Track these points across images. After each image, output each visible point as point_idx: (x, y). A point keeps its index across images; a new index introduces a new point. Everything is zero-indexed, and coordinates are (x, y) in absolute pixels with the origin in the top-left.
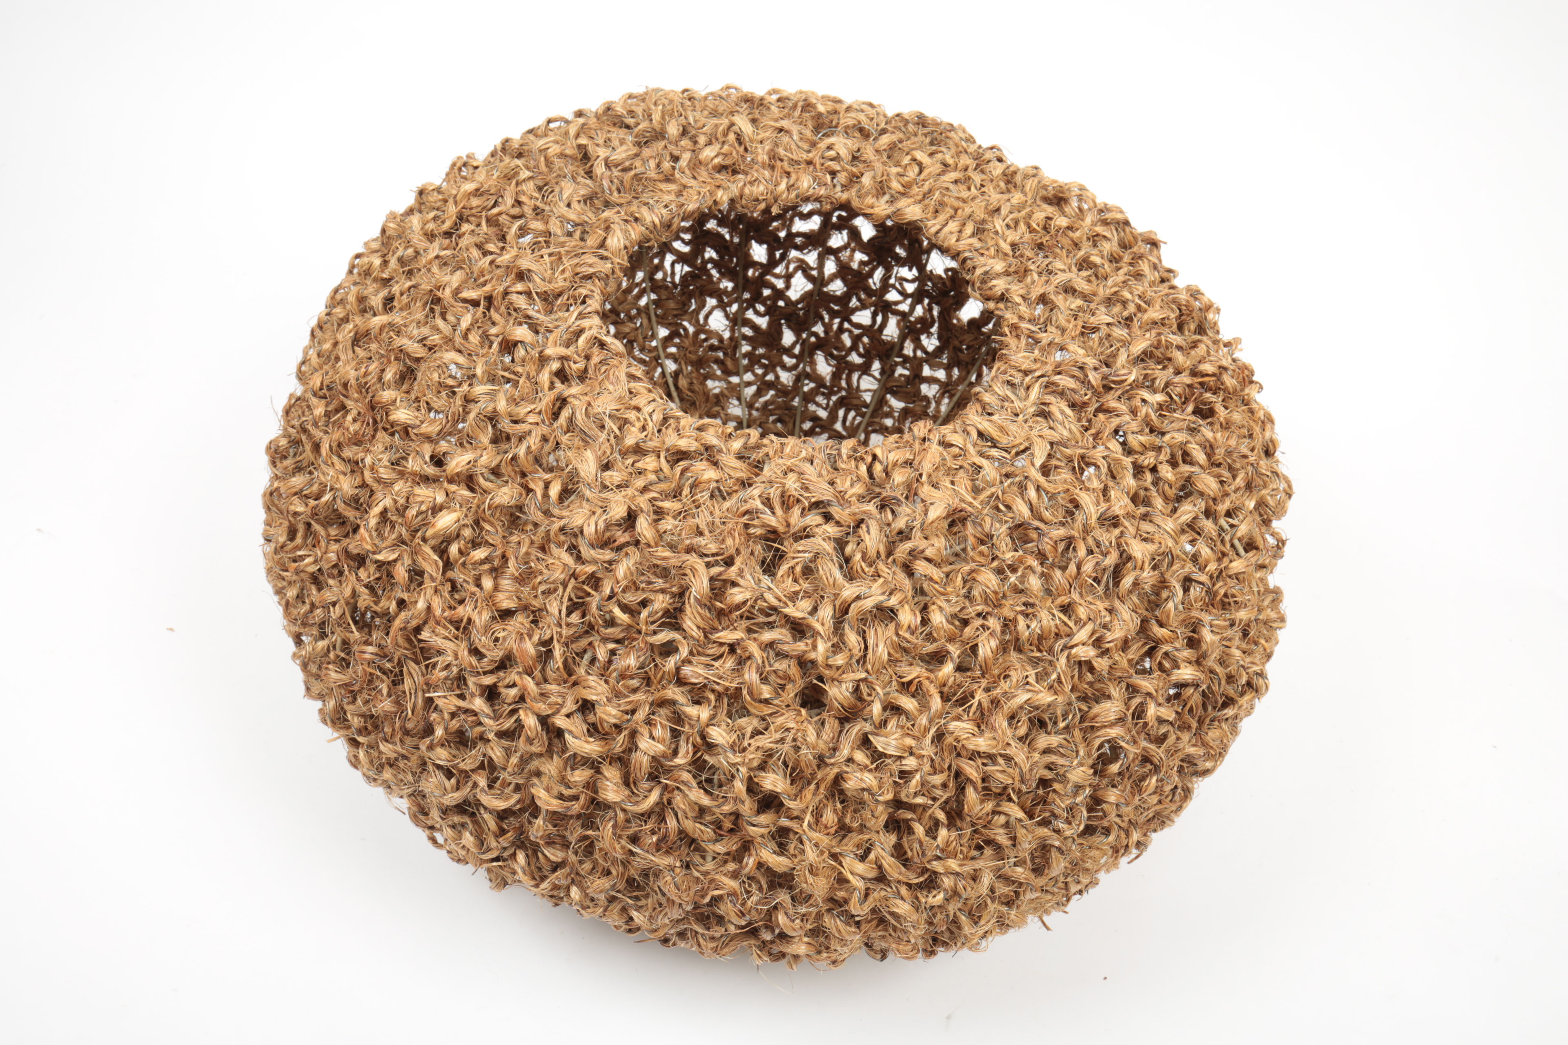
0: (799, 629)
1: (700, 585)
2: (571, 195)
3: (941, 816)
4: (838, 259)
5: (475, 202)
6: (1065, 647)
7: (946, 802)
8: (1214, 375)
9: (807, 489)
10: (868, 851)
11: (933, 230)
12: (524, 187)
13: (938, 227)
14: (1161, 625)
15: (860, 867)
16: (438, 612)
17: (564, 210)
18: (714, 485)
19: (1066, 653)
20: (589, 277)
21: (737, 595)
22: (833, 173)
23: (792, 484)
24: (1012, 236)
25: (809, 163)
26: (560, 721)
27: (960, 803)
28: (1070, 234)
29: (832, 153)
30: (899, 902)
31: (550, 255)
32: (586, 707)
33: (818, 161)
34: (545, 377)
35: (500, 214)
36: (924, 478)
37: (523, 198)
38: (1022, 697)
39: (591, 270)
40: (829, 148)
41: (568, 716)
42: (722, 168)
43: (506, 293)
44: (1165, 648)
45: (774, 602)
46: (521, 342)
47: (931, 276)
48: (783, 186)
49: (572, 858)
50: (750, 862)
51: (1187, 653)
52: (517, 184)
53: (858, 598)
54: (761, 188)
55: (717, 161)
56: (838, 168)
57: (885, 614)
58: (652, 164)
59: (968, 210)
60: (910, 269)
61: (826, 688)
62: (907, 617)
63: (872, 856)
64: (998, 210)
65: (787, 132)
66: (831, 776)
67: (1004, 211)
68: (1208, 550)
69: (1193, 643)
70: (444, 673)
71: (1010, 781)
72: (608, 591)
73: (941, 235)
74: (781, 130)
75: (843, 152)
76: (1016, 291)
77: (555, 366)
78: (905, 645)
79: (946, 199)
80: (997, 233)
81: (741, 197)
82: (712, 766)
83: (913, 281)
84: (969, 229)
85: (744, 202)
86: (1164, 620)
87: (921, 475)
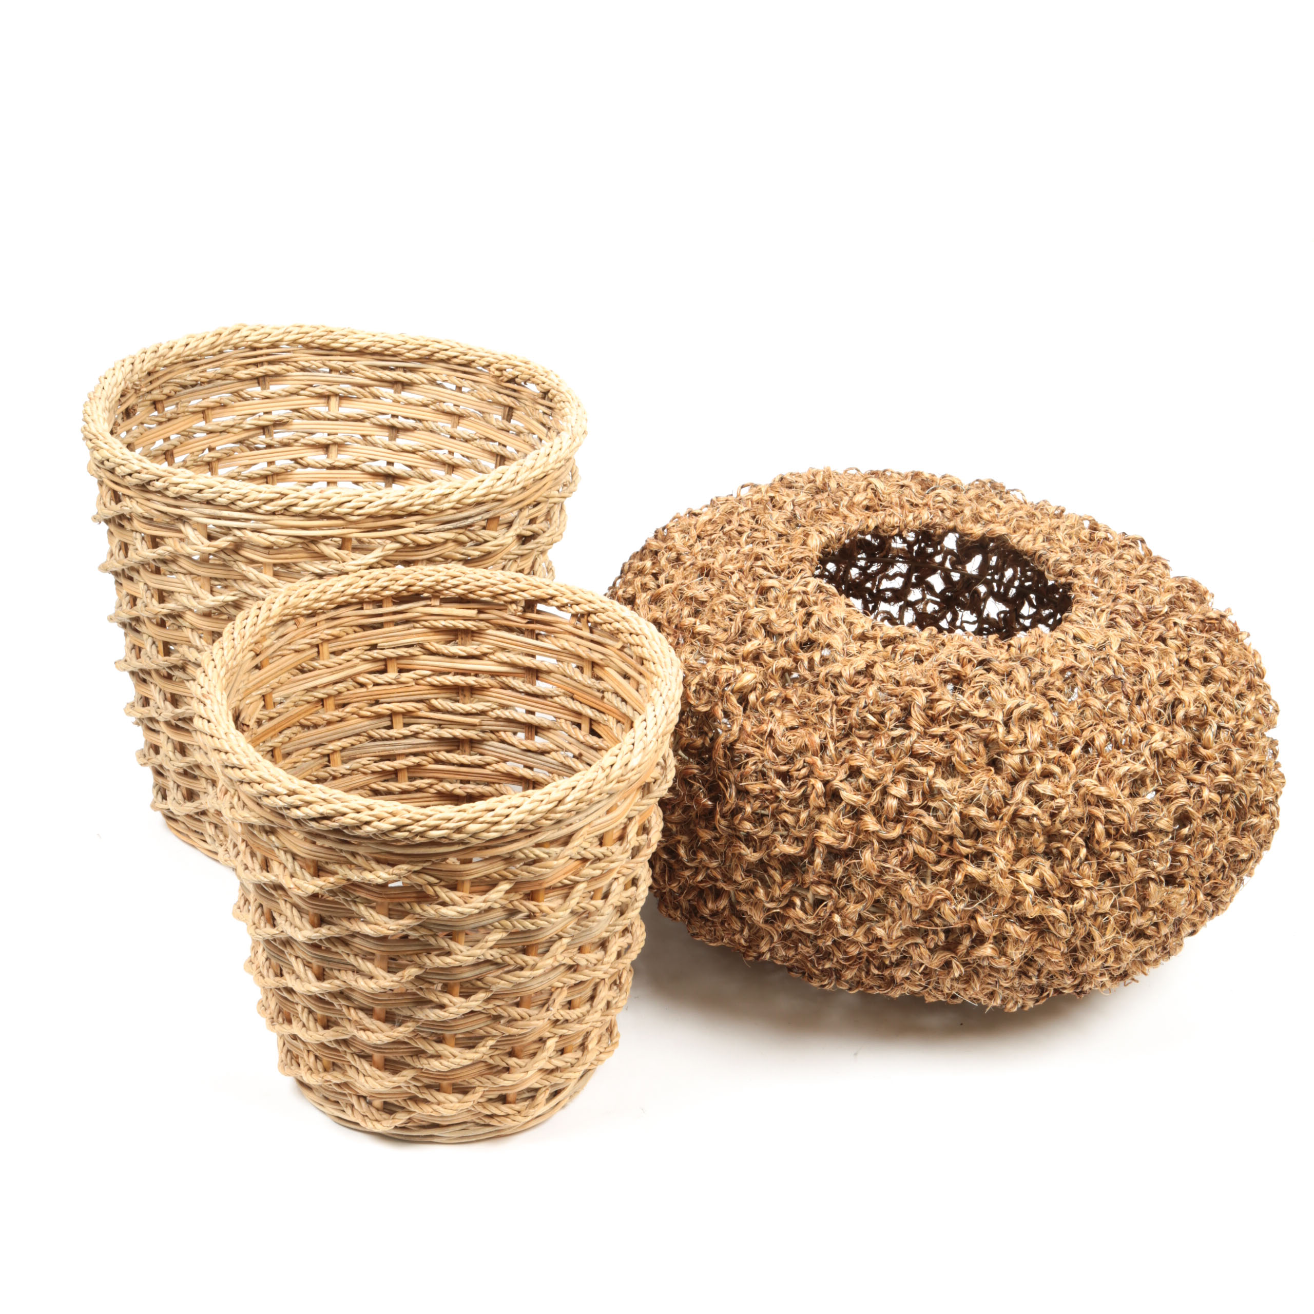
0: (983, 722)
1: (921, 698)
2: (777, 518)
3: (1080, 841)
4: (915, 610)
5: (709, 527)
6: (1147, 745)
7: (1083, 833)
8: (1216, 619)
9: (974, 653)
10: (1034, 869)
11: (1015, 541)
12: (742, 516)
13: (1018, 539)
14: (1205, 748)
15: (1030, 879)
16: (749, 729)
17: (775, 526)
18: (915, 653)
19: (1148, 747)
20: (801, 560)
21: (941, 706)
22: (942, 511)
23: (964, 652)
24: (1069, 543)
25: (926, 505)
26: (836, 783)
27: (1092, 833)
28: (1108, 543)
29: (940, 499)
30: (1056, 910)
31: (774, 548)
32: (855, 772)
33: (931, 503)
34: (793, 605)
35: (732, 530)
36: (1046, 651)
37: (744, 523)
38: (1123, 769)
39: (803, 555)
40: (938, 495)
41: (841, 781)
42: (867, 508)
43: (752, 567)
44: (1209, 763)
45: (967, 709)
46: (773, 587)
47: (988, 620)
48: (911, 517)
49: (835, 893)
50: (959, 877)
51: (1223, 766)
52: (739, 515)
53: (1018, 706)
54: (896, 519)
55: (865, 503)
56: (945, 507)
57: (1034, 715)
58: (824, 504)
59: (1037, 529)
60: (972, 613)
61: (1003, 759)
62: (1049, 717)
63: (1037, 873)
64: (1058, 527)
65: (907, 486)
66: (1011, 812)
67: (1062, 528)
68: (1229, 712)
69: (1227, 760)
70: (753, 767)
71: (1122, 822)
72: (863, 704)
73: (1022, 543)
74: (902, 486)
75: (948, 498)
76: (1080, 569)
77: (799, 598)
78: (1050, 733)
79: (1021, 523)
80: (1059, 540)
81: (883, 524)
82: (935, 808)
83: (974, 623)
84: (1040, 538)
85: (885, 527)
86: (1207, 745)
87: (1043, 650)
